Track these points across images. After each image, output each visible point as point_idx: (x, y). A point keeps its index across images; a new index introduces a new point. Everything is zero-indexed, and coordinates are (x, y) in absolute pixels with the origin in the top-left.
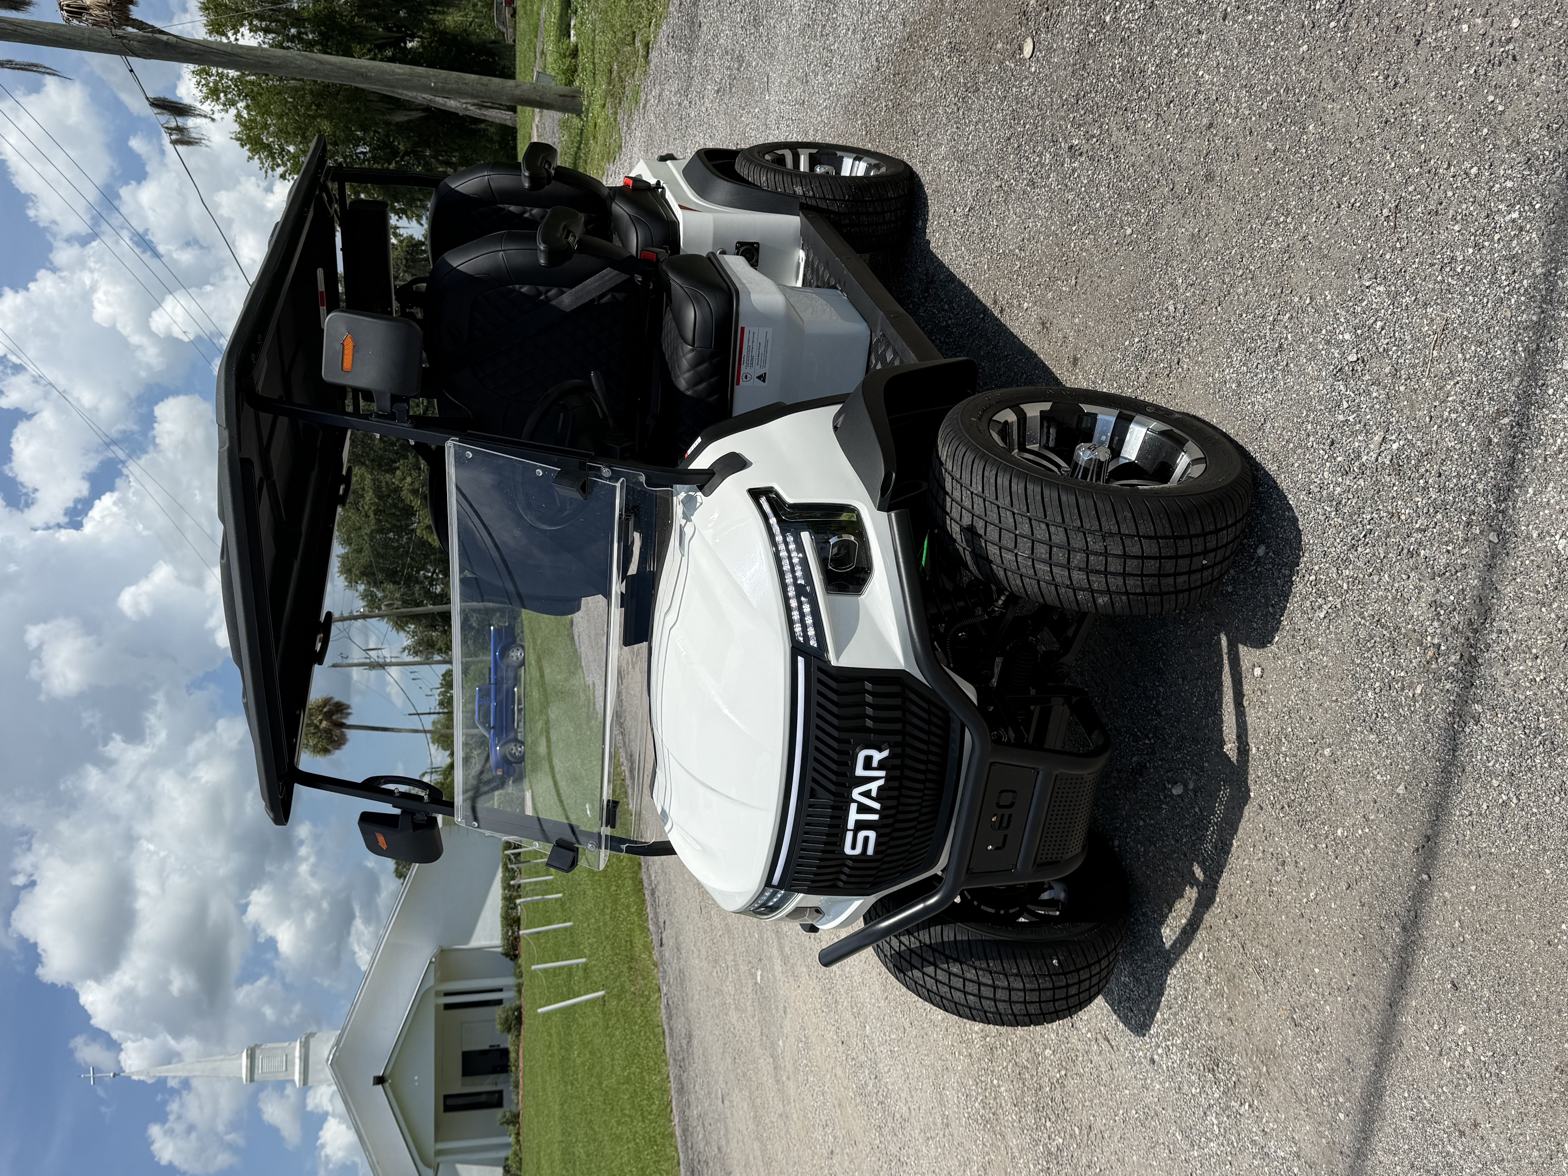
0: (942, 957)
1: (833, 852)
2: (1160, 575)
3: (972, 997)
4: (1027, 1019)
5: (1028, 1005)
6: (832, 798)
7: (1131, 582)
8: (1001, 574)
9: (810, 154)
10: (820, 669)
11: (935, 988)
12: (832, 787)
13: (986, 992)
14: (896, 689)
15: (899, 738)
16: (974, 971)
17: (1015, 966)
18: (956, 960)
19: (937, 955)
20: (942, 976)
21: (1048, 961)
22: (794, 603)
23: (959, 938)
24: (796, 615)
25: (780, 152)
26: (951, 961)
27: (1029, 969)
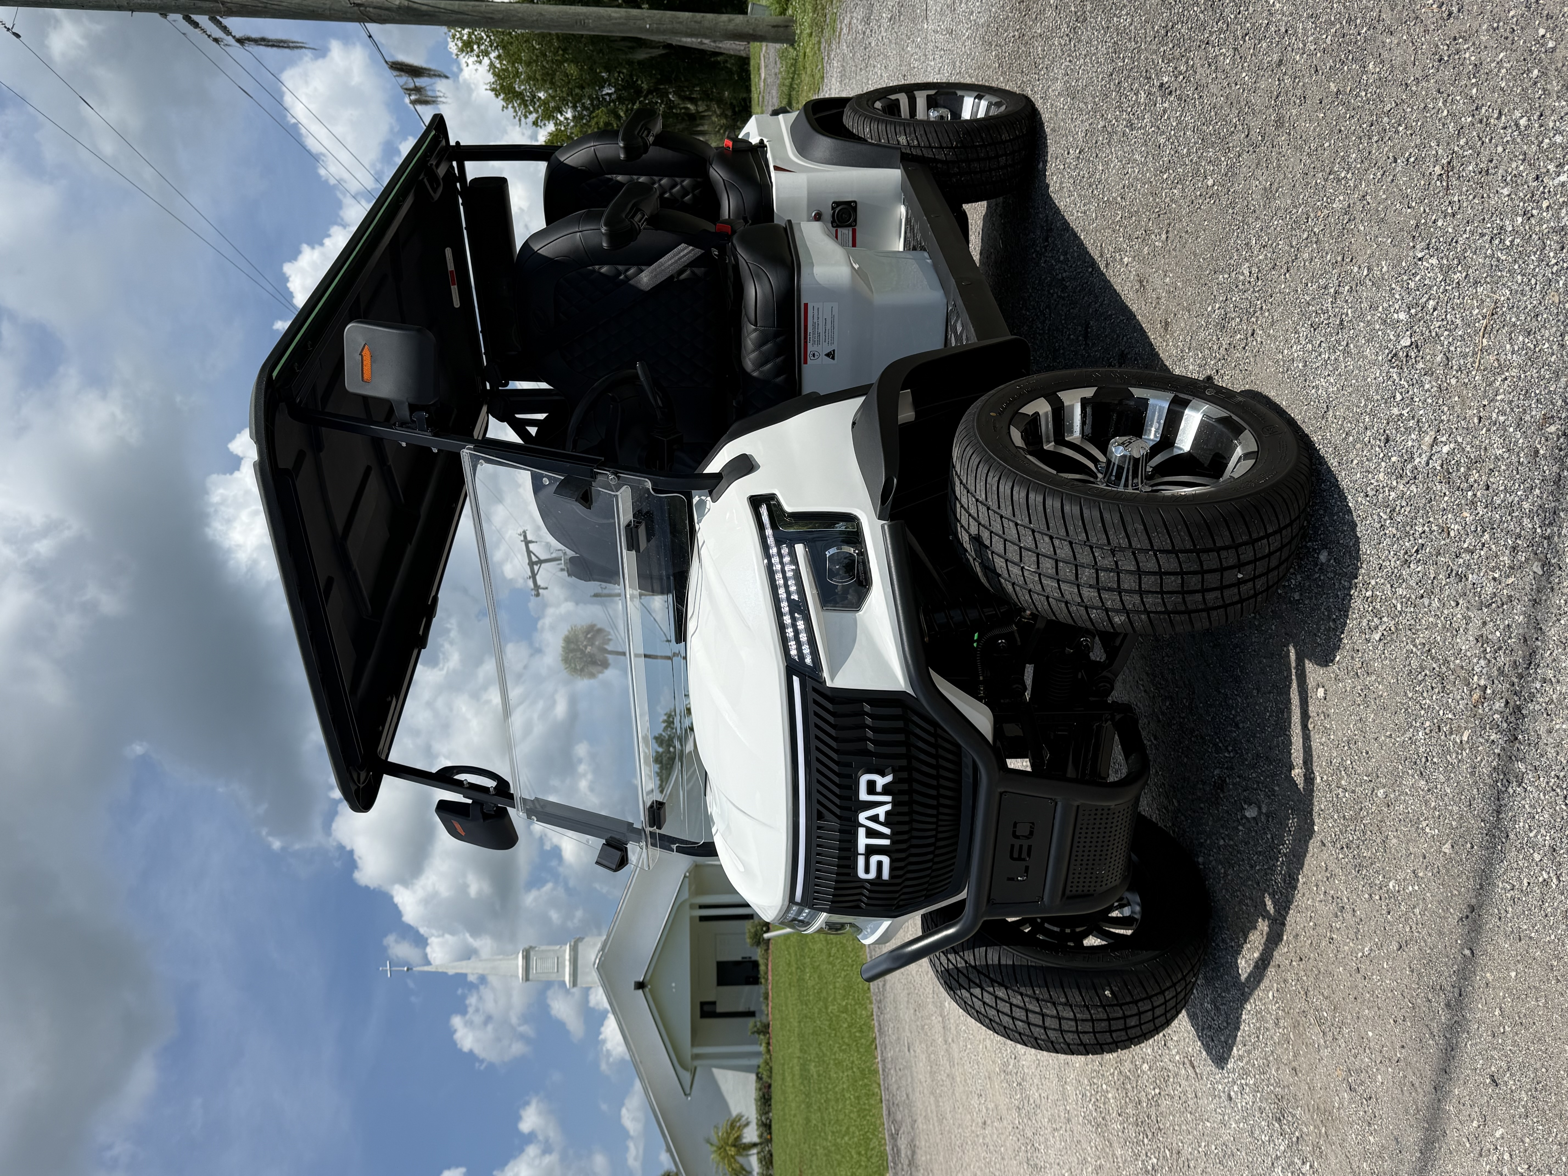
0: (987, 980)
1: (848, 875)
2: (1183, 592)
3: (1020, 1023)
4: (1081, 1048)
5: (1081, 1035)
6: (838, 821)
7: (1149, 600)
8: (1009, 588)
9: (928, 96)
10: (815, 690)
11: (983, 1010)
12: (837, 811)
13: (1035, 1019)
14: (898, 711)
15: (904, 763)
16: (1019, 997)
17: (1063, 996)
18: (1001, 984)
19: (982, 977)
20: (988, 998)
21: (1100, 992)
22: (787, 620)
23: (1003, 962)
24: (790, 632)
25: (893, 97)
26: (996, 985)
27: (1079, 999)
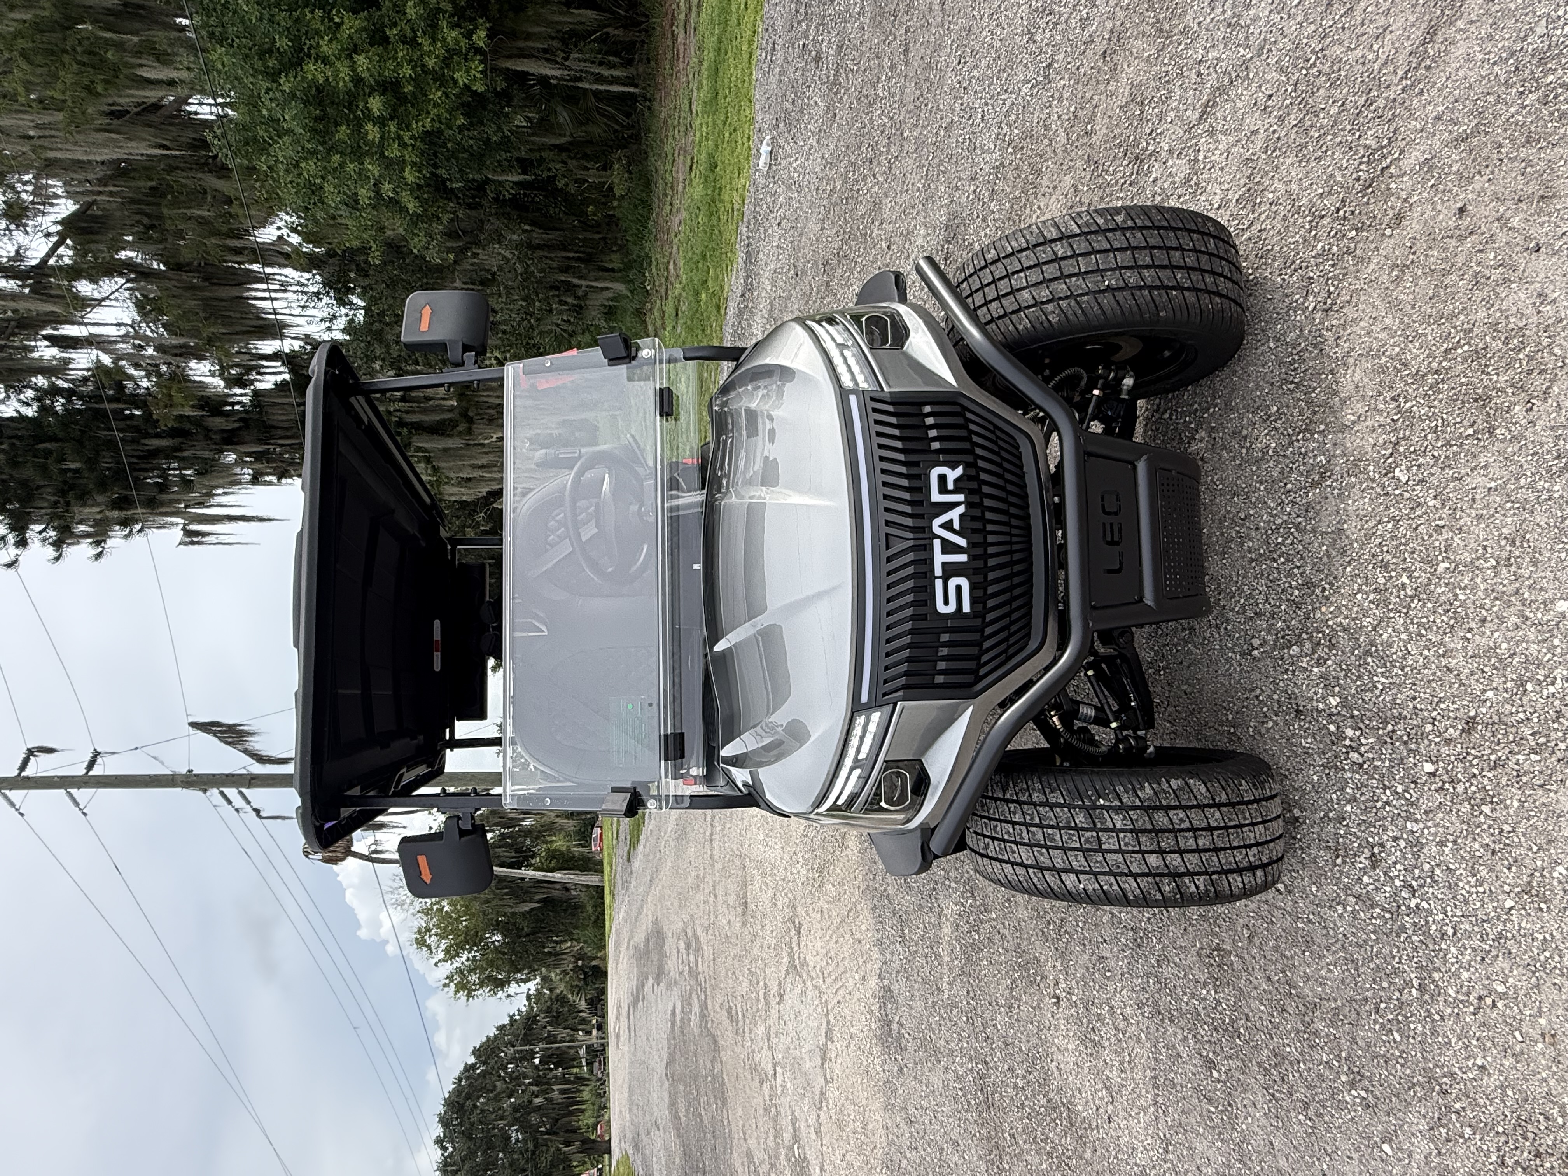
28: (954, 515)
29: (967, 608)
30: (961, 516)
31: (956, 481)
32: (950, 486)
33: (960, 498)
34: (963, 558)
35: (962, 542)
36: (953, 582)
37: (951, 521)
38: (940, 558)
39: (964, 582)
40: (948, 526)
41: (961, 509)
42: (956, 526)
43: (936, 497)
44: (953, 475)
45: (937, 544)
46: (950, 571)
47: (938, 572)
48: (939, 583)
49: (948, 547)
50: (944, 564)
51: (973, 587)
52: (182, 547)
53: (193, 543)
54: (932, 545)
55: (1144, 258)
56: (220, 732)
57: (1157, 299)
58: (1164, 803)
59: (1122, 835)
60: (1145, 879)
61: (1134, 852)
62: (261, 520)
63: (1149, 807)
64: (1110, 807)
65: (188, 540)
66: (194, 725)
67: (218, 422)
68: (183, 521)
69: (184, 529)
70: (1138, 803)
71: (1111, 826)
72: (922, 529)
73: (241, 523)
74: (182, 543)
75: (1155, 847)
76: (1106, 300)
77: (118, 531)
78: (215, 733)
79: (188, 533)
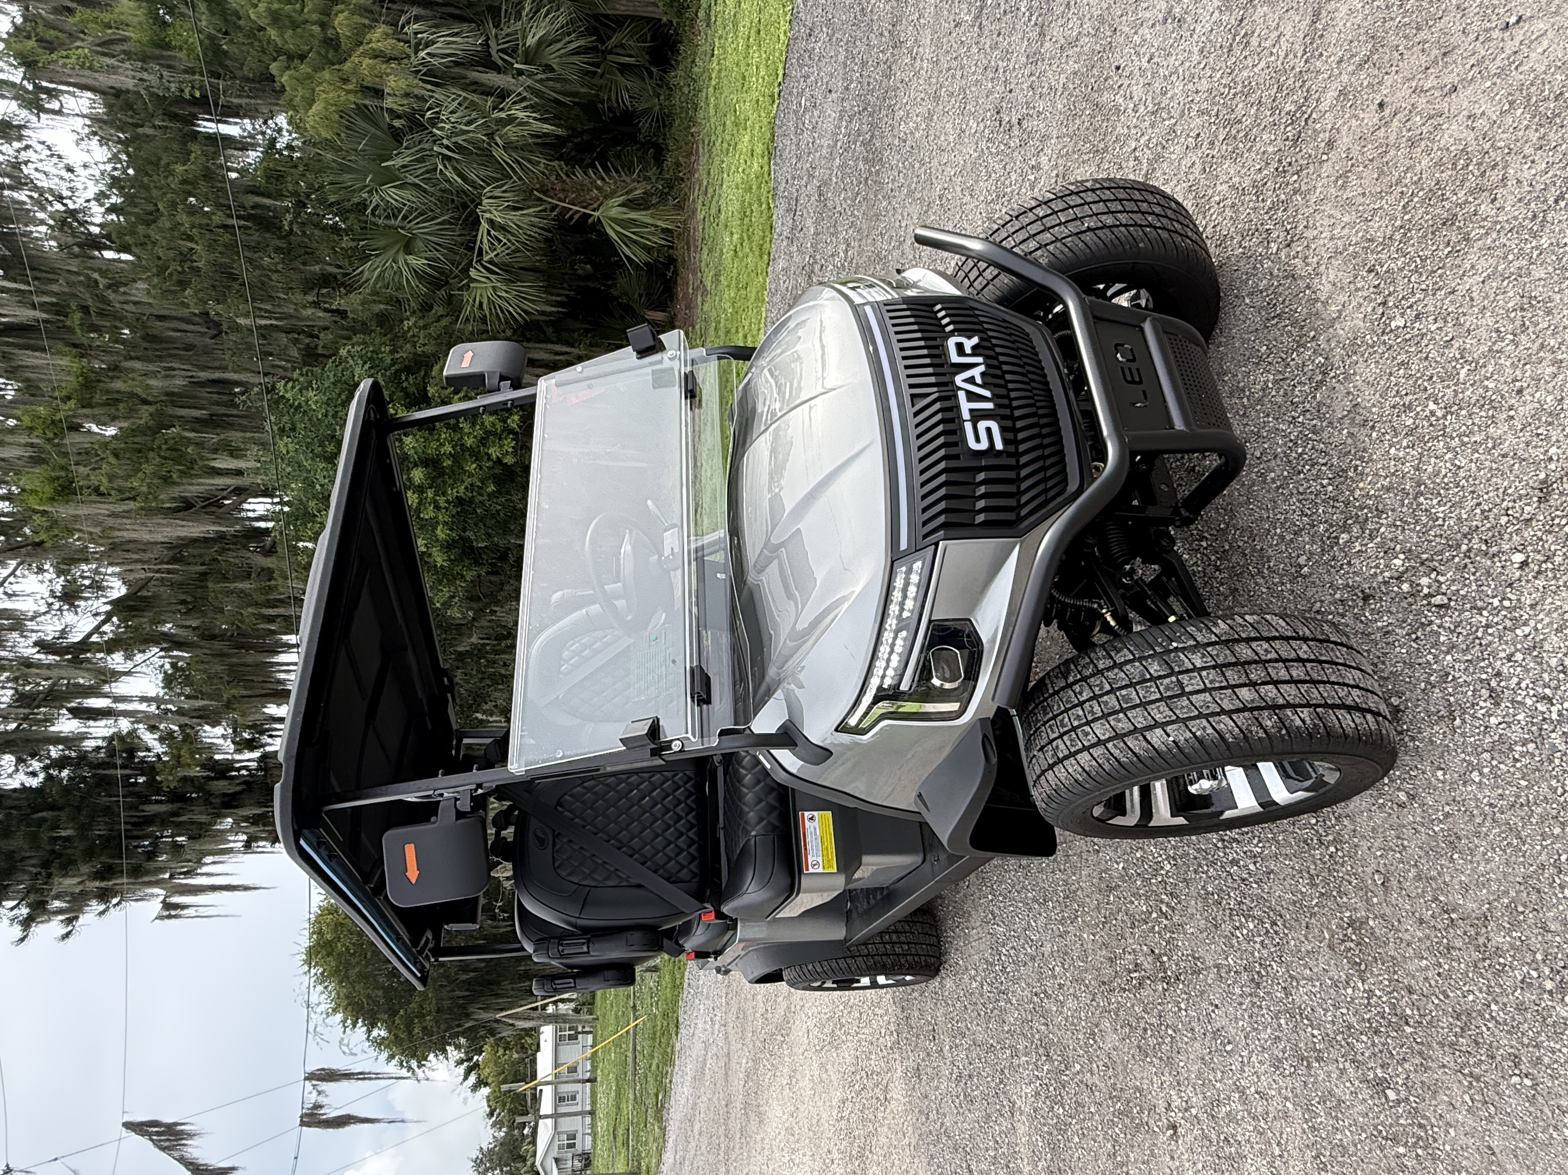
28: (976, 372)
29: (999, 445)
30: (983, 374)
31: (974, 348)
32: (968, 350)
33: (980, 360)
34: (990, 405)
35: (987, 393)
36: (982, 425)
37: (973, 377)
38: (966, 407)
39: (994, 426)
40: (971, 380)
41: (982, 368)
42: (979, 380)
43: (955, 358)
44: (969, 344)
45: (962, 395)
46: (977, 416)
47: (966, 415)
48: (968, 426)
49: (972, 397)
50: (971, 411)
51: (1003, 430)
52: (157, 921)
53: (169, 917)
54: (956, 397)
55: (1115, 206)
56: (158, 1134)
57: (1134, 233)
58: (1244, 635)
59: (1204, 673)
60: (1241, 715)
61: (1221, 688)
62: (246, 888)
63: (1227, 641)
64: (1184, 648)
65: (166, 913)
66: (128, 1125)
67: (221, 786)
68: (162, 892)
69: (164, 902)
70: (1214, 638)
71: (1191, 667)
72: (945, 384)
73: (225, 893)
74: (160, 917)
75: (1244, 679)
76: (1088, 237)
77: (96, 906)
78: (150, 1135)
79: (167, 906)
